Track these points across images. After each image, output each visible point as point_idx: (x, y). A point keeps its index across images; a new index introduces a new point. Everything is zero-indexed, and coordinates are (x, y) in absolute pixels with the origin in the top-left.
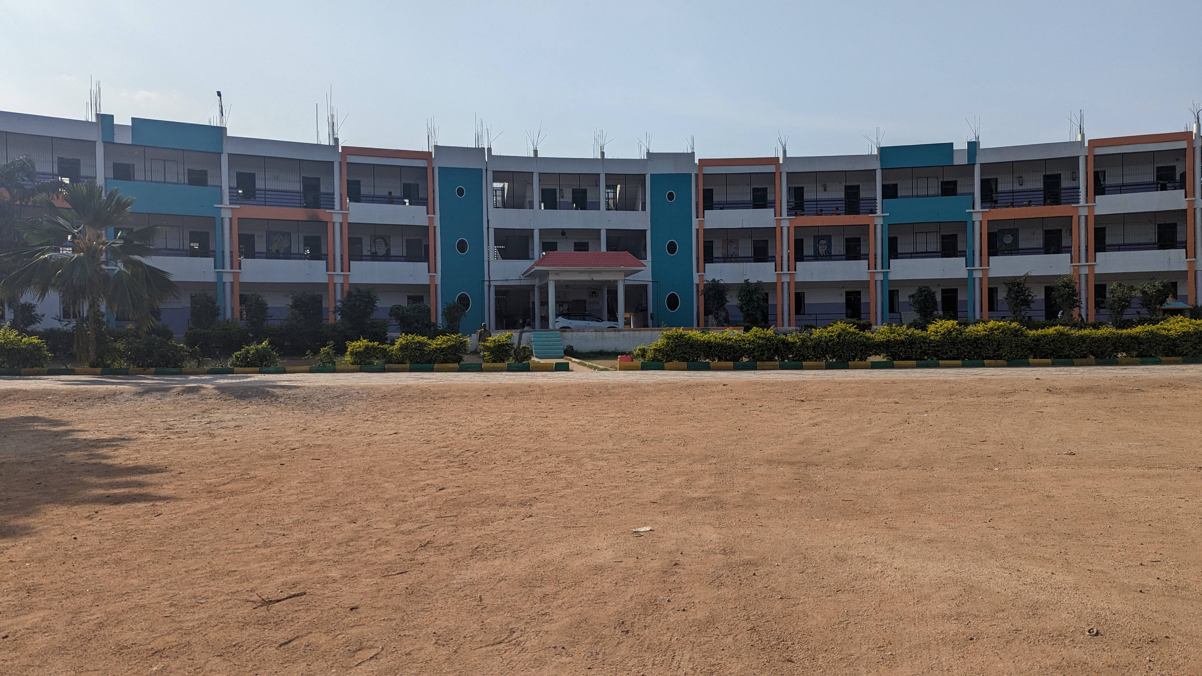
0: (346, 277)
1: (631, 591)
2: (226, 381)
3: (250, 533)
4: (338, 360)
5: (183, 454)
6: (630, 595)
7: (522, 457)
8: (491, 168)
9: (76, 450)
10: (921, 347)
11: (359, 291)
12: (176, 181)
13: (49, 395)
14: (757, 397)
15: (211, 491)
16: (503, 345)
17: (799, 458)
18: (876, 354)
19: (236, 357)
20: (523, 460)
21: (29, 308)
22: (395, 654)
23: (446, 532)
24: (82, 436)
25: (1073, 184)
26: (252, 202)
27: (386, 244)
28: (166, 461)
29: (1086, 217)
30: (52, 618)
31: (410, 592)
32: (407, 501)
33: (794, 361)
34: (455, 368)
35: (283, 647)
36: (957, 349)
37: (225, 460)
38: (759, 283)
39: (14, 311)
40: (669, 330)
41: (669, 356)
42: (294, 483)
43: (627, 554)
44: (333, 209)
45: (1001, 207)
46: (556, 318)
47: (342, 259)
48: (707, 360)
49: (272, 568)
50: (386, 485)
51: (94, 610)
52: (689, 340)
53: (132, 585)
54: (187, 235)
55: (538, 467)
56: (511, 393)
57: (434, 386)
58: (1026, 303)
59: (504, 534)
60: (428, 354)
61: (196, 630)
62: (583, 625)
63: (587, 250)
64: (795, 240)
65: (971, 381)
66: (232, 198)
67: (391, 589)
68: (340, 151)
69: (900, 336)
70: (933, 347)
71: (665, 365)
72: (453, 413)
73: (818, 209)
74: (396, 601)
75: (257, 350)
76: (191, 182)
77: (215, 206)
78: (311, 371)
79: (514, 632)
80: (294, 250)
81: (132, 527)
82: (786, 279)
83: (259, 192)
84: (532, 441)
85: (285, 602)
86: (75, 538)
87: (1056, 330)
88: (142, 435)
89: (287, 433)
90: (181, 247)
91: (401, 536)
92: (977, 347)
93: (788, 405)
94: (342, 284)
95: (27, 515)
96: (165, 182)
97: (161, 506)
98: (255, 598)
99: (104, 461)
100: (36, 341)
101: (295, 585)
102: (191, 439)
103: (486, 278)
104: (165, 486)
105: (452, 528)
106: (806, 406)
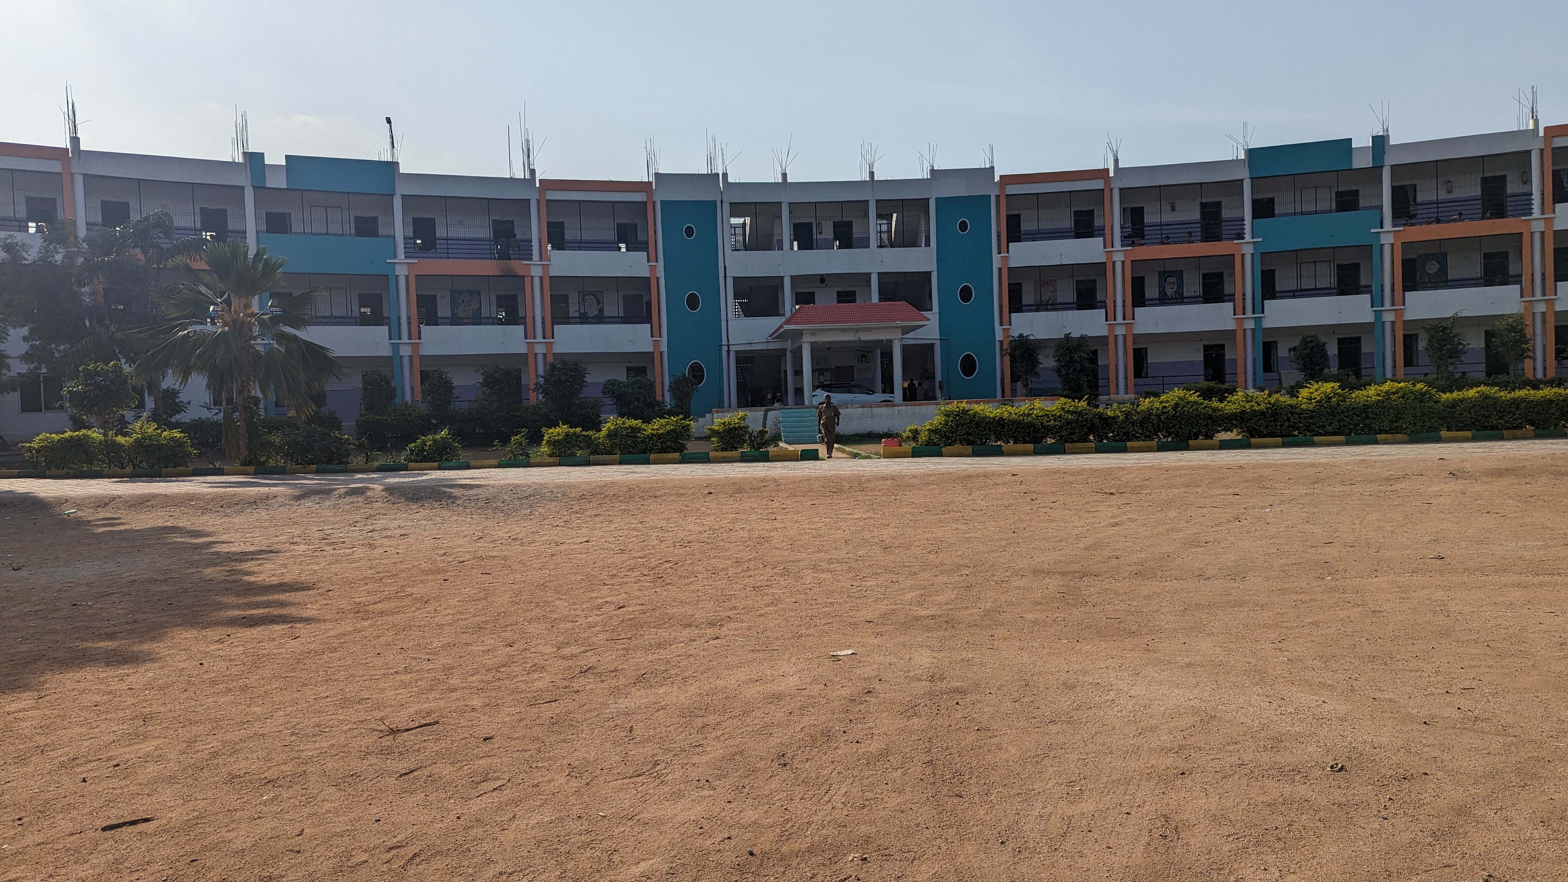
0: (549, 345)
1: (806, 721)
2: (397, 480)
3: (392, 657)
4: (532, 451)
5: (335, 568)
6: (802, 725)
7: (731, 569)
8: (727, 199)
9: (216, 565)
10: (1289, 420)
11: (564, 363)
12: (341, 232)
13: (192, 500)
14: (1053, 490)
15: (360, 611)
16: (735, 429)
17: (1076, 567)
18: (1226, 430)
19: (411, 450)
20: (731, 572)
21: (172, 394)
22: (522, 785)
23: (613, 657)
24: (224, 548)
25: (1524, 189)
26: (433, 255)
27: (599, 302)
28: (315, 577)
29: (1543, 233)
30: (165, 748)
31: (554, 722)
32: (577, 622)
33: (1115, 441)
34: (676, 459)
35: (403, 778)
36: (1339, 421)
37: (381, 575)
38: (1083, 338)
39: (155, 398)
40: (947, 404)
41: (947, 438)
42: (453, 602)
43: (814, 681)
44: (531, 259)
45: (1421, 224)
46: (814, 390)
47: (543, 323)
48: (999, 443)
49: (409, 696)
50: (558, 603)
51: (210, 739)
52: (974, 416)
53: (255, 713)
54: (356, 300)
55: (747, 580)
56: (738, 489)
57: (645, 482)
58: (1455, 354)
59: (679, 659)
60: (643, 442)
61: (314, 760)
62: (737, 757)
63: (854, 301)
64: (1132, 278)
65: (1348, 464)
66: (408, 250)
67: (534, 718)
68: (538, 185)
69: (1259, 404)
70: (1305, 418)
71: (944, 450)
72: (663, 516)
73: (1164, 236)
74: (537, 732)
75: (435, 440)
76: (360, 233)
77: (388, 261)
78: (500, 466)
79: (658, 764)
80: (485, 313)
81: (265, 651)
82: (1120, 331)
83: (441, 242)
84: (748, 549)
85: (414, 731)
86: (201, 664)
87: (1478, 392)
88: (293, 547)
89: (459, 543)
90: (350, 314)
91: (560, 662)
92: (1367, 417)
93: (1090, 500)
94: (545, 355)
95: (153, 639)
96: (327, 233)
97: (299, 628)
98: (383, 727)
99: (246, 578)
100: (178, 435)
101: (429, 714)
102: (347, 551)
103: (724, 342)
104: (309, 606)
105: (622, 652)
106: (1113, 501)
